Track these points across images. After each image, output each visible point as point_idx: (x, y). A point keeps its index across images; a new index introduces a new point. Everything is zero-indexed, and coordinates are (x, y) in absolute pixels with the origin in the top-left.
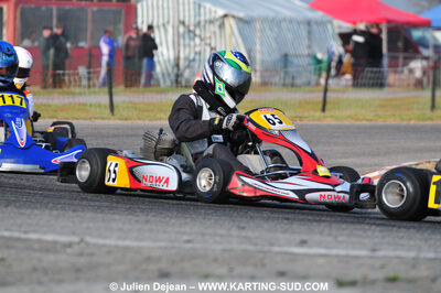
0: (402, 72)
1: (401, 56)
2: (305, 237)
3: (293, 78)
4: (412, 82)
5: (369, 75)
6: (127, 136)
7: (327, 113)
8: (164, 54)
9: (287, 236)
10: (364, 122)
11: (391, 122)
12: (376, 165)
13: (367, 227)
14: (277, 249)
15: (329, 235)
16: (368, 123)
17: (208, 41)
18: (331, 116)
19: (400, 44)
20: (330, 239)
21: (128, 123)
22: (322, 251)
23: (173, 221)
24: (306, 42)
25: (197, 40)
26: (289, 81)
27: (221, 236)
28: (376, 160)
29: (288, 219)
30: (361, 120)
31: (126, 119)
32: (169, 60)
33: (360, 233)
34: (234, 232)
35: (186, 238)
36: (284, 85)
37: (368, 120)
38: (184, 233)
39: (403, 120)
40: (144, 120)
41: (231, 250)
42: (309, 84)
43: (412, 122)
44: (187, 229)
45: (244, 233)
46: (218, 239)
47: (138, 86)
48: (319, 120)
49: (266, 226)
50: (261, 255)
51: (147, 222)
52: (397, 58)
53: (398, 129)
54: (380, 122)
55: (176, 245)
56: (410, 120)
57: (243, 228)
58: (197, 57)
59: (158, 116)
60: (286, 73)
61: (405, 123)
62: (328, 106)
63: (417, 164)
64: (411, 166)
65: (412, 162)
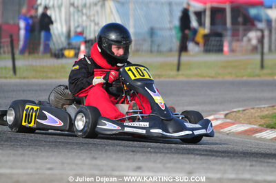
0: (242, 40)
1: (241, 28)
2: (140, 164)
3: (159, 46)
4: (250, 48)
5: (213, 43)
6: (24, 91)
7: (180, 72)
8: (58, 29)
9: (128, 164)
10: (207, 79)
11: (228, 78)
12: (213, 111)
13: (192, 156)
15: (160, 162)
16: (210, 79)
17: (92, 18)
18: (183, 75)
19: (240, 20)
20: (160, 166)
21: (25, 81)
23: (44, 154)
24: (167, 18)
25: (84, 18)
26: (155, 48)
27: (77, 164)
28: (214, 107)
29: (133, 151)
30: (204, 77)
31: (24, 78)
32: (62, 32)
33: (185, 161)
34: (88, 161)
35: (49, 166)
36: (151, 52)
37: (209, 77)
38: (48, 163)
39: (237, 77)
40: (38, 78)
42: (171, 50)
43: (245, 79)
44: (52, 159)
45: (94, 162)
46: (74, 166)
47: (38, 53)
48: (173, 77)
49: (114, 156)
51: (22, 155)
52: (238, 30)
53: (233, 83)
54: (220, 79)
55: (40, 171)
56: (242, 76)
57: (95, 158)
59: (50, 75)
60: (152, 42)
61: (239, 79)
62: (181, 67)
63: (244, 110)
64: (239, 111)
65: (241, 109)
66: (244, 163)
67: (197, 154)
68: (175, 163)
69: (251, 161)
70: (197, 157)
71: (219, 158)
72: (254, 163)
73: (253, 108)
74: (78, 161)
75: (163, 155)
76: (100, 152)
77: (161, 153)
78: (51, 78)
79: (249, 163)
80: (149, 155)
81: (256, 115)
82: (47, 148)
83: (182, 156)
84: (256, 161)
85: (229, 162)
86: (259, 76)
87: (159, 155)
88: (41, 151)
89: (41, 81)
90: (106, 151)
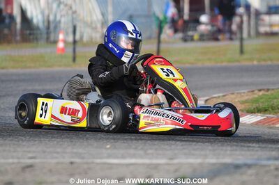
6: (2, 81)
10: (188, 65)
11: (208, 64)
13: (173, 142)
14: (98, 161)
15: (142, 149)
20: (141, 152)
21: (4, 71)
22: (133, 161)
23: (24, 143)
25: (62, 6)
27: (58, 153)
31: (3, 68)
33: (166, 147)
35: (30, 155)
37: (189, 63)
38: (29, 152)
39: (217, 62)
40: (17, 68)
41: (62, 163)
42: (150, 38)
43: (225, 64)
44: (33, 149)
45: (75, 150)
46: (55, 155)
49: (95, 144)
50: (86, 166)
53: (213, 70)
54: (200, 65)
55: (22, 161)
56: (222, 62)
58: (63, 20)
59: (28, 65)
61: (219, 65)
63: (224, 96)
64: (219, 97)
65: (221, 95)
66: (224, 148)
67: (178, 140)
68: (156, 149)
69: (231, 146)
70: (178, 143)
71: (200, 144)
72: (235, 148)
73: (233, 94)
74: (59, 150)
75: (143, 141)
76: (81, 141)
77: (142, 139)
78: (30, 67)
79: (229, 148)
80: (130, 142)
81: (237, 100)
82: (28, 137)
83: (162, 142)
84: (237, 146)
85: (210, 148)
86: (238, 61)
87: (140, 142)
88: (22, 140)
89: (20, 71)
90: (87, 139)
